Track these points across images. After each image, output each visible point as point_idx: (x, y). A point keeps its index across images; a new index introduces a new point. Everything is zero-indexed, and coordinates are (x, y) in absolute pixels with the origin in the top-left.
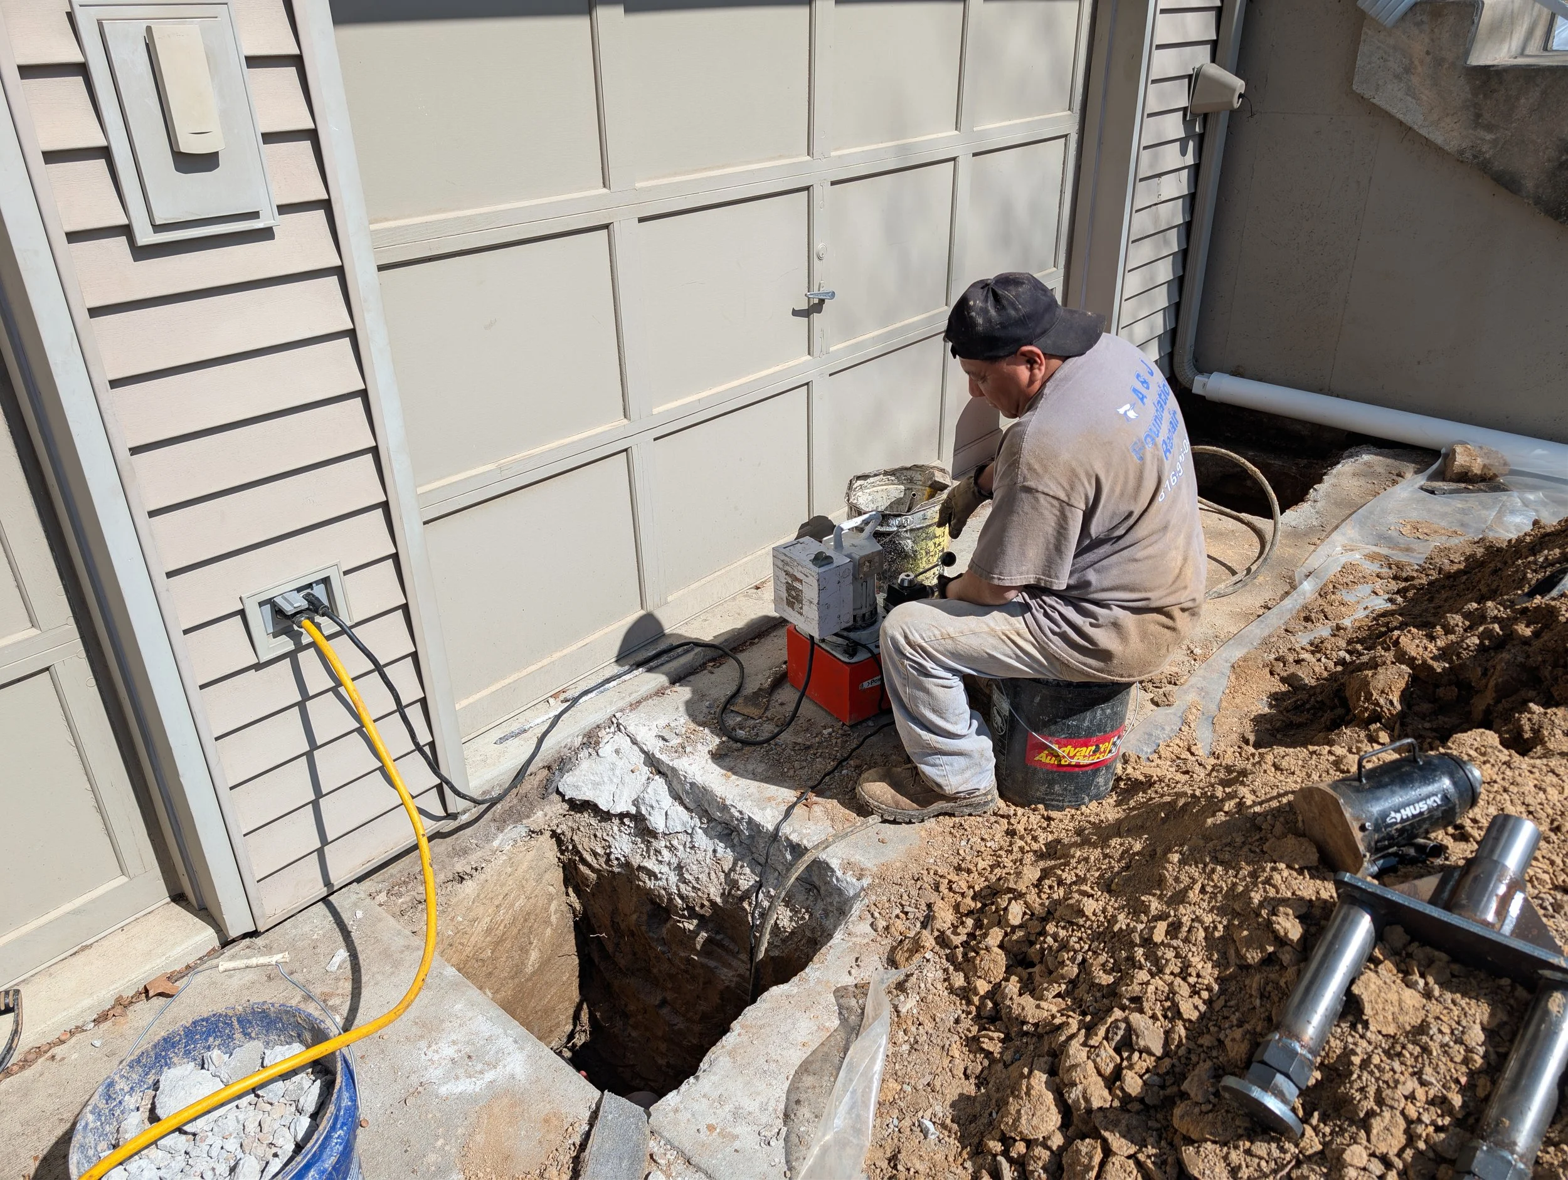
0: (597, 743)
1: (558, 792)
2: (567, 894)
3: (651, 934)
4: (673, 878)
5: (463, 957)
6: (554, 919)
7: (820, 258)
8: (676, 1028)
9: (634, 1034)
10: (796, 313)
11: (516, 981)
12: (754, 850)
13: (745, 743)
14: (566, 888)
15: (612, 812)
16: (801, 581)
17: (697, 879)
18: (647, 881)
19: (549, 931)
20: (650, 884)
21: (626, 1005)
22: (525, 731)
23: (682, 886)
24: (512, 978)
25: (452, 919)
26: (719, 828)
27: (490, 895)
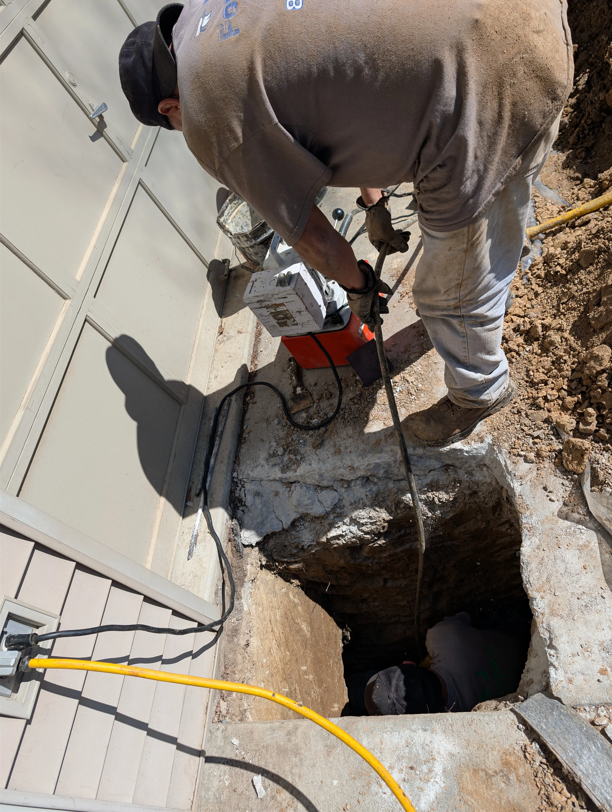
0: (240, 501)
1: (245, 546)
2: (292, 583)
3: (358, 561)
4: (354, 529)
5: (281, 672)
6: (296, 601)
7: (74, 85)
8: (403, 585)
9: (376, 604)
10: (94, 138)
11: (308, 647)
12: (391, 476)
13: (325, 423)
14: (289, 581)
15: (286, 527)
16: (282, 304)
17: (370, 518)
18: (338, 542)
19: (299, 608)
20: (341, 542)
21: (361, 596)
22: (197, 536)
23: (364, 528)
24: (306, 648)
25: (262, 666)
26: (358, 482)
27: (265, 631)
